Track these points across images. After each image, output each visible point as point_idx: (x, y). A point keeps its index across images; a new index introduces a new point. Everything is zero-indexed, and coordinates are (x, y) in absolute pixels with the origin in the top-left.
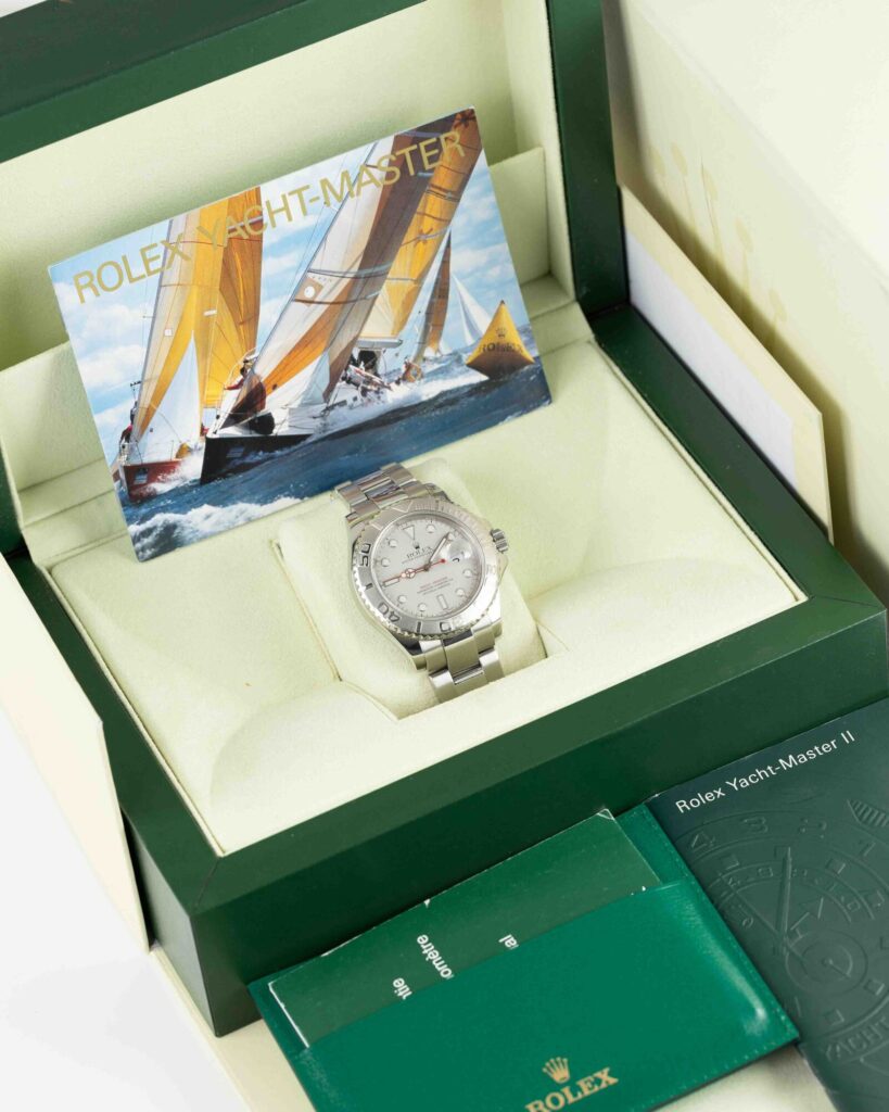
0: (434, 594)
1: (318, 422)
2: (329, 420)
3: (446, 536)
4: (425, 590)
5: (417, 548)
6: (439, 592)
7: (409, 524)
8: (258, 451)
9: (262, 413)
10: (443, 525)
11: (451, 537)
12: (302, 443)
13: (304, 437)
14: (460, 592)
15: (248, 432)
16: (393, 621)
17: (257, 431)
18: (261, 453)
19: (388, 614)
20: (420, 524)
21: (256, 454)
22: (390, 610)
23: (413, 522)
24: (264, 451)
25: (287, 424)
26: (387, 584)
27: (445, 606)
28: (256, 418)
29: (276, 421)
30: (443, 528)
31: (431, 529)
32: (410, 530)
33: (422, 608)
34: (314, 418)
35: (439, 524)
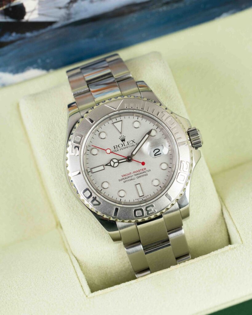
0: (133, 183)
1: (63, 12)
2: (72, 10)
3: (149, 133)
4: (126, 178)
5: (123, 140)
6: (137, 181)
7: (118, 119)
8: (12, 32)
9: (14, 3)
10: (148, 122)
11: (153, 133)
12: (49, 28)
13: (51, 23)
14: (156, 183)
15: (3, 17)
16: (95, 205)
17: (11, 17)
18: (14, 34)
19: (91, 199)
20: (128, 120)
21: (10, 35)
22: (94, 195)
23: (122, 118)
24: (17, 32)
25: (36, 12)
26: (94, 170)
27: (141, 194)
28: (10, 7)
29: (27, 9)
30: (147, 125)
31: (137, 124)
32: (118, 125)
33: (122, 194)
34: (60, 8)
35: (144, 120)
